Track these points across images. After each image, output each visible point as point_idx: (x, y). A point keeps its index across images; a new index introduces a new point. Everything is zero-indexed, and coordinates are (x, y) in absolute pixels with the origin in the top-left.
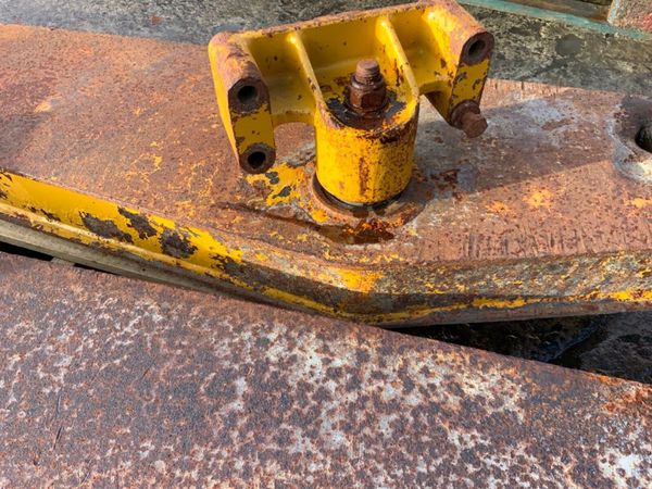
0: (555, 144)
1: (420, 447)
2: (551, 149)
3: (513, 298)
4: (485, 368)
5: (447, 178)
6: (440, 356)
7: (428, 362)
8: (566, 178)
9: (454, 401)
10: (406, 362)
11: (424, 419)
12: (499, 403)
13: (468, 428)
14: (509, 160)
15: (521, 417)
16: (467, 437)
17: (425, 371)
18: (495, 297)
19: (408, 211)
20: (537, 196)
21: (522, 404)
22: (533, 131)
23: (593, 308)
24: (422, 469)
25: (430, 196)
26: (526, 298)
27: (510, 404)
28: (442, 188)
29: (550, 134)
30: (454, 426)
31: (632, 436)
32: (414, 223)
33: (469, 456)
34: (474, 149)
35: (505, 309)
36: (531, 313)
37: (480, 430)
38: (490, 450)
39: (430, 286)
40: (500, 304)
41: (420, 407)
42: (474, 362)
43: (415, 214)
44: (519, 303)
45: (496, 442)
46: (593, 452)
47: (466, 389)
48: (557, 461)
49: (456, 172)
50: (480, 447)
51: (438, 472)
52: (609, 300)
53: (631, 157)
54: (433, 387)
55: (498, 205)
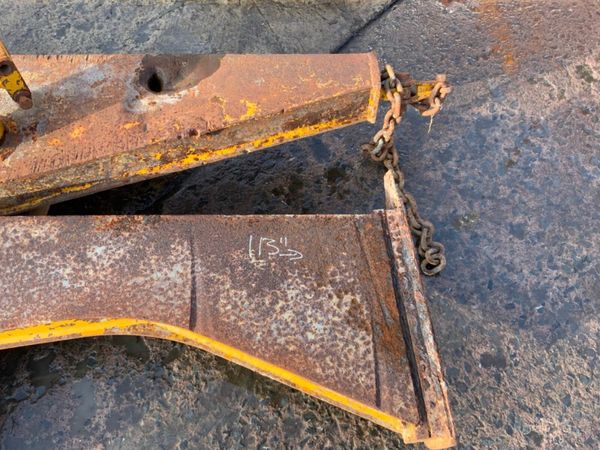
0: (95, 97)
1: (8, 264)
2: (91, 100)
3: (83, 185)
4: (44, 223)
5: (31, 129)
6: (23, 223)
7: (17, 227)
8: (94, 118)
9: (26, 241)
10: (6, 229)
11: (11, 252)
12: (47, 237)
13: (31, 251)
14: (68, 111)
15: (56, 241)
16: (30, 255)
17: (15, 231)
18: (72, 186)
19: (5, 153)
20: (76, 131)
21: (58, 236)
22: (85, 90)
23: (127, 181)
24: (8, 271)
25: (20, 141)
26: (90, 183)
27: (52, 237)
28: (27, 135)
29: (94, 90)
30: (24, 252)
31: (104, 239)
32: (9, 159)
33: (30, 262)
34: (50, 108)
35: (81, 190)
36: (96, 190)
37: (37, 250)
38: (40, 258)
39: (28, 189)
40: (78, 189)
41: (10, 247)
42: (39, 222)
43: (10, 154)
44: (88, 186)
45: (43, 254)
46: (85, 249)
47: (33, 235)
48: (68, 256)
49: (37, 124)
50: (35, 258)
51: (16, 271)
52: (136, 175)
53: (137, 97)
54: (17, 237)
55: (55, 140)
